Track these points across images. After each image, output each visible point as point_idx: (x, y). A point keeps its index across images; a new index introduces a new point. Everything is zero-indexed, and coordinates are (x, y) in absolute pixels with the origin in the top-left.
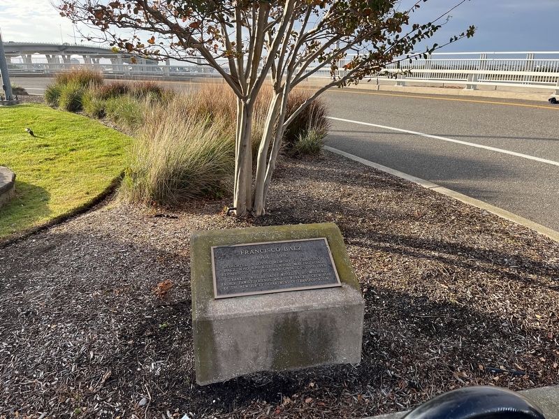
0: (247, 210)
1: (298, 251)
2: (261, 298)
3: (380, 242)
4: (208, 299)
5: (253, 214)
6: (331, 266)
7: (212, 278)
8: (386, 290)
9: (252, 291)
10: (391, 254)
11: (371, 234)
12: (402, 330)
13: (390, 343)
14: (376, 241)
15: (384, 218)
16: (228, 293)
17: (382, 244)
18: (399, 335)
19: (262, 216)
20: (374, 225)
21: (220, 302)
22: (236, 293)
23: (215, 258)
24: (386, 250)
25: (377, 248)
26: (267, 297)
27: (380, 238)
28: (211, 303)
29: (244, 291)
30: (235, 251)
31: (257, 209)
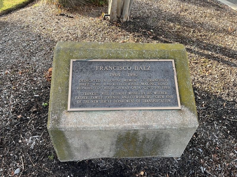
0: (117, 17)
1: (147, 71)
2: (108, 114)
3: (204, 49)
4: (63, 110)
5: (121, 20)
6: (175, 88)
7: (68, 90)
8: (206, 92)
9: (101, 107)
10: (212, 61)
11: (198, 43)
12: (216, 131)
13: (206, 142)
14: (202, 49)
15: (208, 30)
16: (80, 107)
17: (206, 52)
18: (213, 135)
19: (126, 21)
20: (201, 36)
21: (72, 114)
22: (87, 107)
23: (73, 71)
24: (208, 57)
25: (202, 55)
26: (114, 113)
27: (204, 47)
28: (64, 114)
29: (94, 106)
30: (92, 66)
31: (124, 16)
